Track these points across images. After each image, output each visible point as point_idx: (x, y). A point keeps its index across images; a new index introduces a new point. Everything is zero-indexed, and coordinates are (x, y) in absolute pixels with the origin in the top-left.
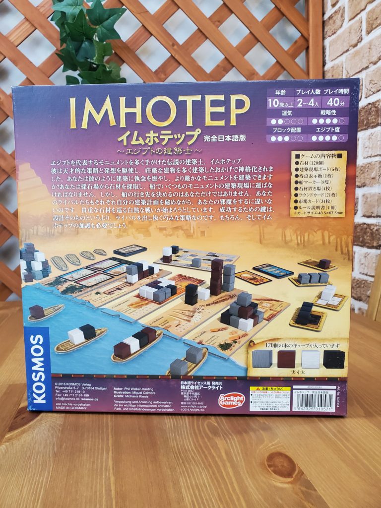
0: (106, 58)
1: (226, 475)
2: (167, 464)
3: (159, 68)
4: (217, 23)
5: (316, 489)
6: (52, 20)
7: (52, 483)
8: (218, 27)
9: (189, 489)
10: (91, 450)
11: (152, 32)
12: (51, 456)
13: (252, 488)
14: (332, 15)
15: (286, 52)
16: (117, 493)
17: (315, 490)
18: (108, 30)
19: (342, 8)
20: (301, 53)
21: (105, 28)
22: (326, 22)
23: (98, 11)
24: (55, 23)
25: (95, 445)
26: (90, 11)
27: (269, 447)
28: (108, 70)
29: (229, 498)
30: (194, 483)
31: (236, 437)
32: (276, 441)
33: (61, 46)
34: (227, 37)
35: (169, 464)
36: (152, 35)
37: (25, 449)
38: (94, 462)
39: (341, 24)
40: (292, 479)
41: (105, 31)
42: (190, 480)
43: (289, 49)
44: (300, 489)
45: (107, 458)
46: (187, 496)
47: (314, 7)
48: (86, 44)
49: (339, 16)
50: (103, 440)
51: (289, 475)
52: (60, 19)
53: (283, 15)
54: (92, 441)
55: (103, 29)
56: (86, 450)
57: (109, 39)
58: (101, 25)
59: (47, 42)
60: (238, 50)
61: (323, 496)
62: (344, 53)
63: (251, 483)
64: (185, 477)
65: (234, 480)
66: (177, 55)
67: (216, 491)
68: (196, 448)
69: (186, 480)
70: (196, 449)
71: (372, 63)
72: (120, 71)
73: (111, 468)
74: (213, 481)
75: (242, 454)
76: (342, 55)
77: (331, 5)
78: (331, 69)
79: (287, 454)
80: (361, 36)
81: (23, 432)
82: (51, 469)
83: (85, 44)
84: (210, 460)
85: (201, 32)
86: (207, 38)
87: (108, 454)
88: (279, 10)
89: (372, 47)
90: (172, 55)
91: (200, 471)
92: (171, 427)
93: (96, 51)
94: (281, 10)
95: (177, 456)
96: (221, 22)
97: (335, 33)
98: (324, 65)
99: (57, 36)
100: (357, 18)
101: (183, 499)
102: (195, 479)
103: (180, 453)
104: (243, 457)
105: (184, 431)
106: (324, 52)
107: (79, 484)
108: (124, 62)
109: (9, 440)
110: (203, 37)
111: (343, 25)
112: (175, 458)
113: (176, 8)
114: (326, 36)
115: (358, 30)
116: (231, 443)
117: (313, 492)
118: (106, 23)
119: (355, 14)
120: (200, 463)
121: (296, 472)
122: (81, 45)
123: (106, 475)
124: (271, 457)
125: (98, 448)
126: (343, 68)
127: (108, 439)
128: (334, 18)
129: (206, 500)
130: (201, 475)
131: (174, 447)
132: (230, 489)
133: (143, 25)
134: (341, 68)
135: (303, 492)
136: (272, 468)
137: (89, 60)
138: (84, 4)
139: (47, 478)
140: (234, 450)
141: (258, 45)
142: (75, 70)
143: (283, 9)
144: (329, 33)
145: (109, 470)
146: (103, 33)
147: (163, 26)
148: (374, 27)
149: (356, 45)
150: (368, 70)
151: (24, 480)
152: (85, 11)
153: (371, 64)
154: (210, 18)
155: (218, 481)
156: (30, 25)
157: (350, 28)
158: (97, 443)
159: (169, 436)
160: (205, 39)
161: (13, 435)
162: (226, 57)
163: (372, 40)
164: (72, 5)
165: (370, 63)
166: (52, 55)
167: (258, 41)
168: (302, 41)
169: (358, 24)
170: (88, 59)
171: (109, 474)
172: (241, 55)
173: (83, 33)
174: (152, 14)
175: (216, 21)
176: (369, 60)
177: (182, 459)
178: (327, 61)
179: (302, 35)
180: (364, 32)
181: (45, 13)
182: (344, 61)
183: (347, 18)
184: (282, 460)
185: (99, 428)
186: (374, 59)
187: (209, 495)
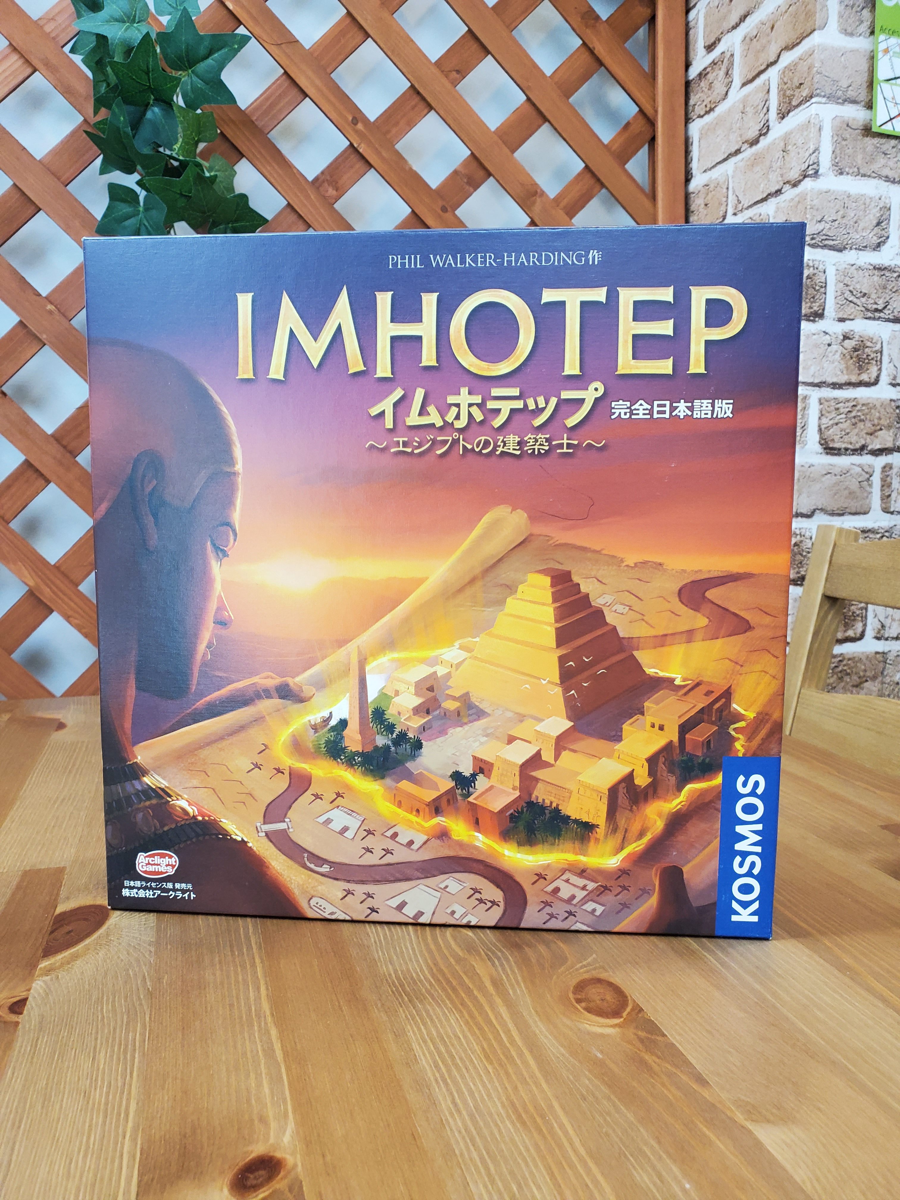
0: (201, 146)
1: (496, 1018)
2: (379, 1005)
3: (323, 173)
4: (454, 75)
5: (666, 1033)
6: (72, 51)
7: (155, 1042)
8: (455, 84)
9: (425, 1042)
10: (222, 983)
11: (305, 90)
12: (142, 997)
13: (546, 1037)
14: (705, 69)
15: (606, 146)
16: (286, 1054)
17: (664, 1035)
18: (206, 83)
19: (728, 55)
20: (637, 150)
21: (198, 76)
22: (693, 85)
23: (184, 38)
24: (84, 61)
25: (228, 977)
26: (164, 37)
27: (577, 970)
28: (207, 174)
29: (504, 1054)
30: (434, 1033)
31: (512, 954)
32: (589, 960)
33: (96, 113)
34: (476, 107)
35: (383, 1005)
36: (306, 95)
37: (87, 987)
38: (231, 1005)
39: (724, 93)
40: (622, 1020)
41: (200, 84)
42: (426, 1028)
43: (613, 141)
44: (635, 1034)
45: (258, 998)
46: (424, 1055)
47: (667, 49)
48: (155, 113)
49: (722, 73)
50: (244, 967)
51: (616, 1014)
52: (94, 50)
53: (600, 63)
54: (222, 970)
55: (195, 79)
56: (211, 985)
57: (209, 102)
58: (190, 71)
59: (60, 101)
60: (500, 137)
61: (678, 1045)
62: (730, 156)
63: (544, 1029)
64: (416, 1023)
65: (511, 1025)
66: (363, 145)
67: (477, 1044)
68: (433, 975)
69: (419, 1029)
70: (433, 978)
71: (788, 182)
72: (234, 176)
73: (268, 1013)
74: (470, 1029)
75: (524, 982)
76: (725, 160)
77: (705, 47)
78: (703, 190)
79: (612, 980)
80: (767, 121)
81: (75, 957)
82: (147, 1019)
83: (153, 111)
84: (463, 995)
85: (418, 93)
86: (430, 108)
87: (259, 992)
88: (591, 51)
89: (789, 147)
90: (351, 145)
91: (444, 1014)
92: (380, 941)
93: (180, 129)
94: (596, 52)
95: (397, 990)
96: (462, 72)
97: (712, 110)
98: (688, 180)
99: (85, 89)
100: (758, 82)
101: (416, 1059)
102: (436, 1027)
103: (402, 986)
104: (527, 988)
105: (407, 948)
106: (687, 152)
107: (209, 1041)
108: (242, 155)
109: (48, 971)
110: (422, 105)
111: (729, 93)
112: (395, 995)
113: (360, 36)
114: (693, 115)
115: (760, 107)
116: (502, 965)
117: (659, 1038)
118: (202, 67)
119: (756, 72)
120: (443, 1001)
121: (628, 1009)
122: (144, 113)
123: (260, 1026)
124: (580, 987)
125: (237, 981)
126: (728, 188)
127: (253, 965)
128: (710, 77)
129: (461, 1059)
130: (448, 1020)
131: (390, 975)
132: (505, 1039)
133: (286, 73)
134: (725, 190)
135: (641, 1040)
136: (583, 1004)
137: (161, 150)
138: (149, 20)
139: (143, 1034)
140: (507, 976)
141: (546, 127)
142: (129, 171)
143: (600, 50)
144: (699, 110)
145: (265, 1017)
146: (194, 89)
147: (332, 75)
148: (794, 103)
149: (754, 142)
150: (781, 198)
151: (96, 1039)
152: (153, 36)
153: (787, 186)
154: (438, 63)
155: (480, 1029)
156: (20, 62)
157: (744, 101)
158: (232, 974)
159: (376, 957)
160: (426, 111)
161: (55, 964)
162: (472, 154)
163: (791, 132)
164: (121, 21)
165: (784, 184)
166: (73, 134)
167: (545, 120)
168: (640, 125)
169: (761, 95)
170: (161, 146)
171: (266, 1023)
172: (506, 150)
173: (150, 87)
174: (307, 48)
175: (450, 71)
176: (782, 176)
177: (407, 995)
178: (694, 172)
179: (641, 111)
180: (773, 114)
181: (57, 36)
182: (730, 173)
183: (737, 80)
184: (602, 991)
185: (231, 946)
186: (794, 175)
187: (465, 1051)
